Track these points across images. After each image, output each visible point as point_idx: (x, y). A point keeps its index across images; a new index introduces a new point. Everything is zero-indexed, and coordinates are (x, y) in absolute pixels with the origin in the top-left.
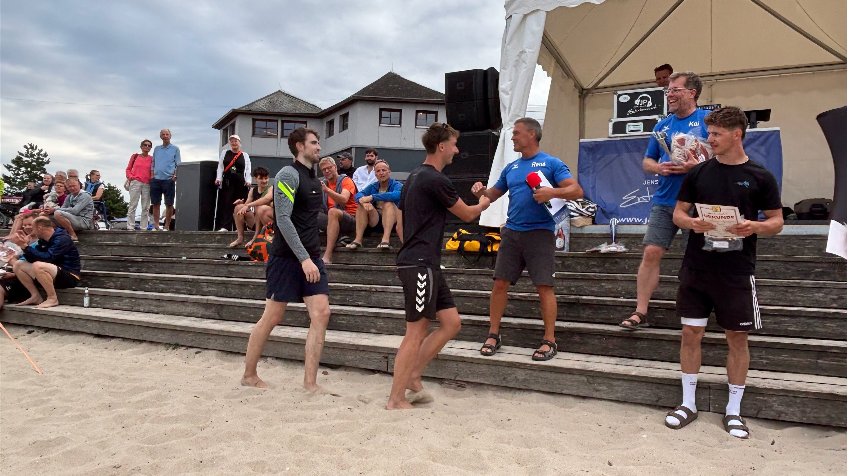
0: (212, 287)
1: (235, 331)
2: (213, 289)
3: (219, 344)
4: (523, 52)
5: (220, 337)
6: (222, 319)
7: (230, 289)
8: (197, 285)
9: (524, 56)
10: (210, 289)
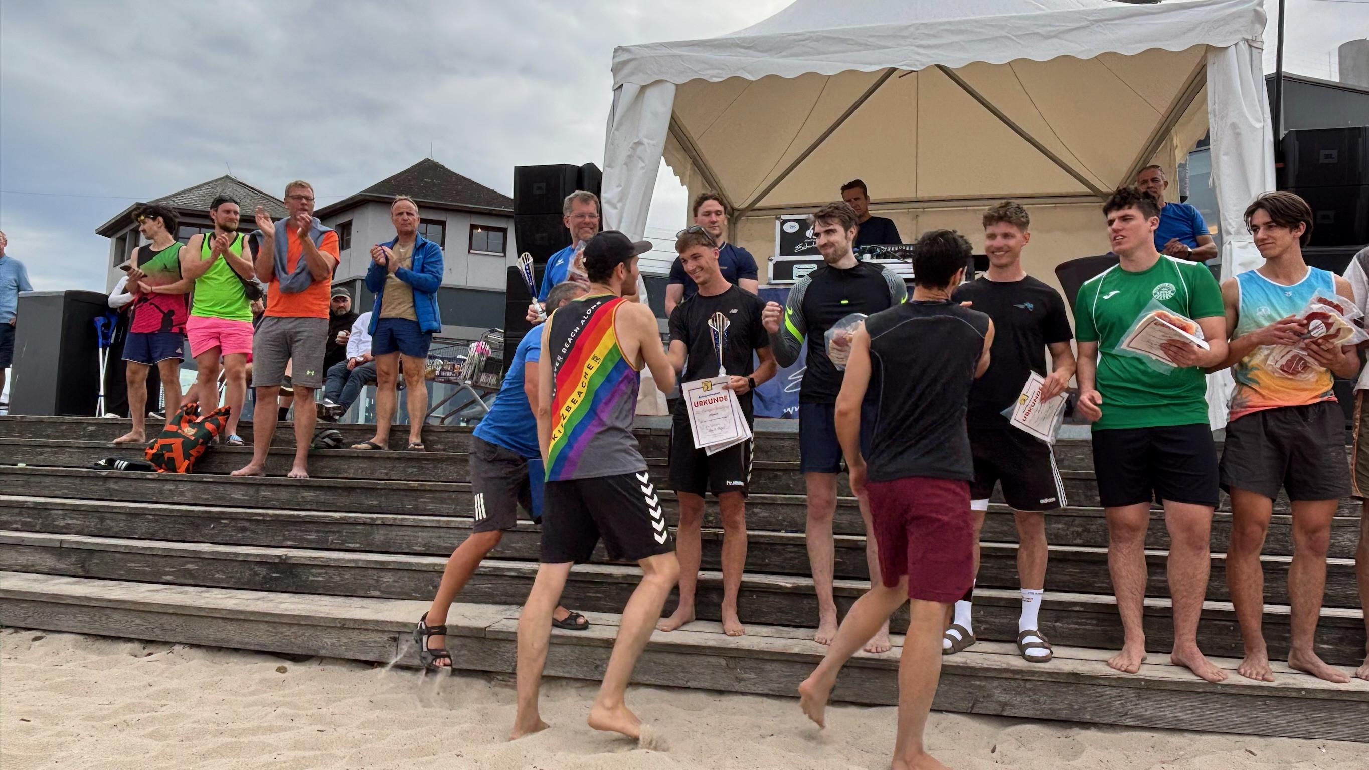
0: (72, 518)
1: (113, 597)
2: (74, 521)
3: (80, 621)
4: (639, 143)
5: (84, 609)
6: (88, 576)
7: (108, 522)
8: (47, 513)
9: (640, 149)
10: (70, 522)
